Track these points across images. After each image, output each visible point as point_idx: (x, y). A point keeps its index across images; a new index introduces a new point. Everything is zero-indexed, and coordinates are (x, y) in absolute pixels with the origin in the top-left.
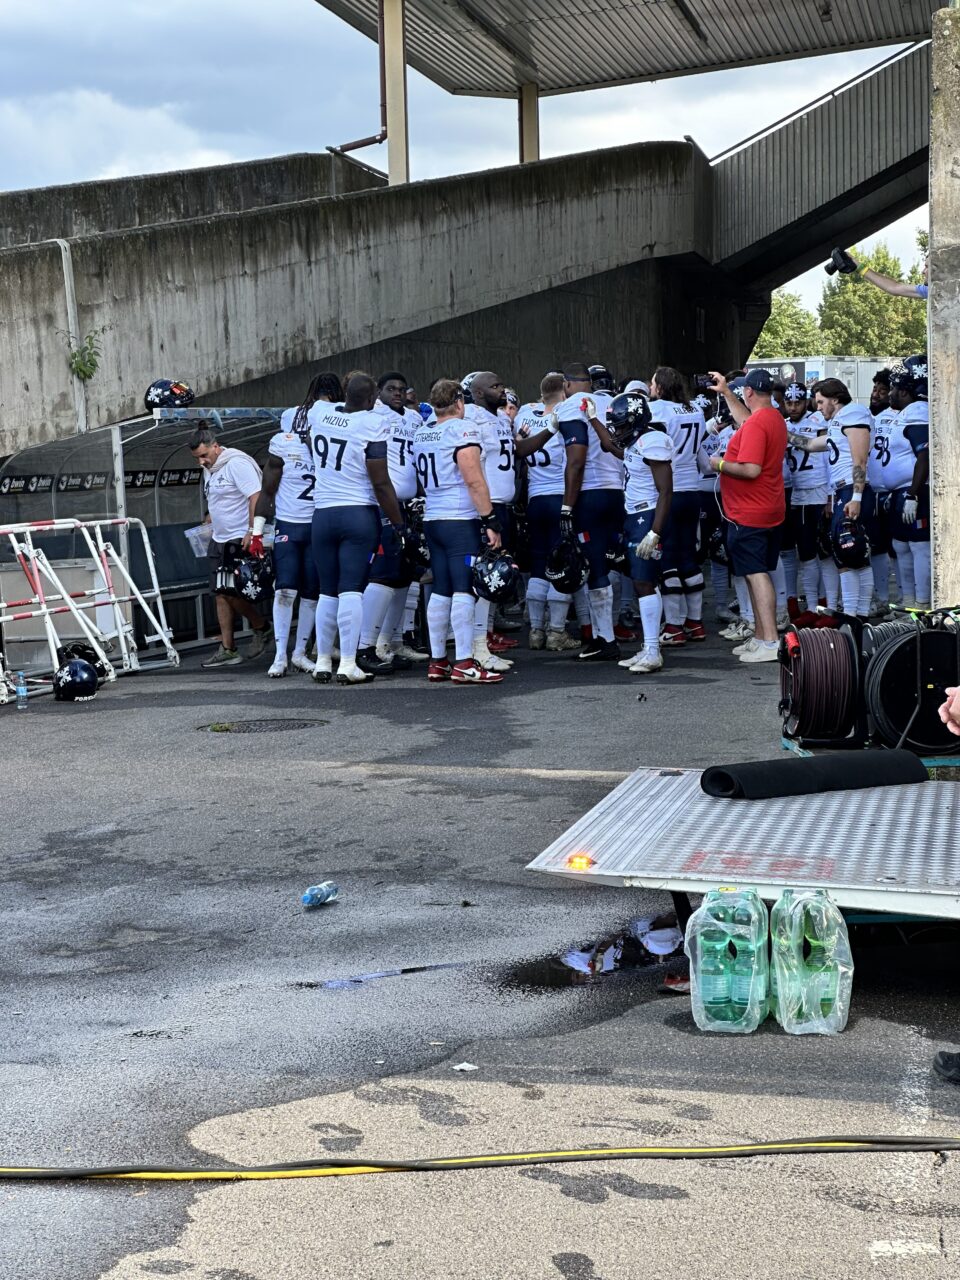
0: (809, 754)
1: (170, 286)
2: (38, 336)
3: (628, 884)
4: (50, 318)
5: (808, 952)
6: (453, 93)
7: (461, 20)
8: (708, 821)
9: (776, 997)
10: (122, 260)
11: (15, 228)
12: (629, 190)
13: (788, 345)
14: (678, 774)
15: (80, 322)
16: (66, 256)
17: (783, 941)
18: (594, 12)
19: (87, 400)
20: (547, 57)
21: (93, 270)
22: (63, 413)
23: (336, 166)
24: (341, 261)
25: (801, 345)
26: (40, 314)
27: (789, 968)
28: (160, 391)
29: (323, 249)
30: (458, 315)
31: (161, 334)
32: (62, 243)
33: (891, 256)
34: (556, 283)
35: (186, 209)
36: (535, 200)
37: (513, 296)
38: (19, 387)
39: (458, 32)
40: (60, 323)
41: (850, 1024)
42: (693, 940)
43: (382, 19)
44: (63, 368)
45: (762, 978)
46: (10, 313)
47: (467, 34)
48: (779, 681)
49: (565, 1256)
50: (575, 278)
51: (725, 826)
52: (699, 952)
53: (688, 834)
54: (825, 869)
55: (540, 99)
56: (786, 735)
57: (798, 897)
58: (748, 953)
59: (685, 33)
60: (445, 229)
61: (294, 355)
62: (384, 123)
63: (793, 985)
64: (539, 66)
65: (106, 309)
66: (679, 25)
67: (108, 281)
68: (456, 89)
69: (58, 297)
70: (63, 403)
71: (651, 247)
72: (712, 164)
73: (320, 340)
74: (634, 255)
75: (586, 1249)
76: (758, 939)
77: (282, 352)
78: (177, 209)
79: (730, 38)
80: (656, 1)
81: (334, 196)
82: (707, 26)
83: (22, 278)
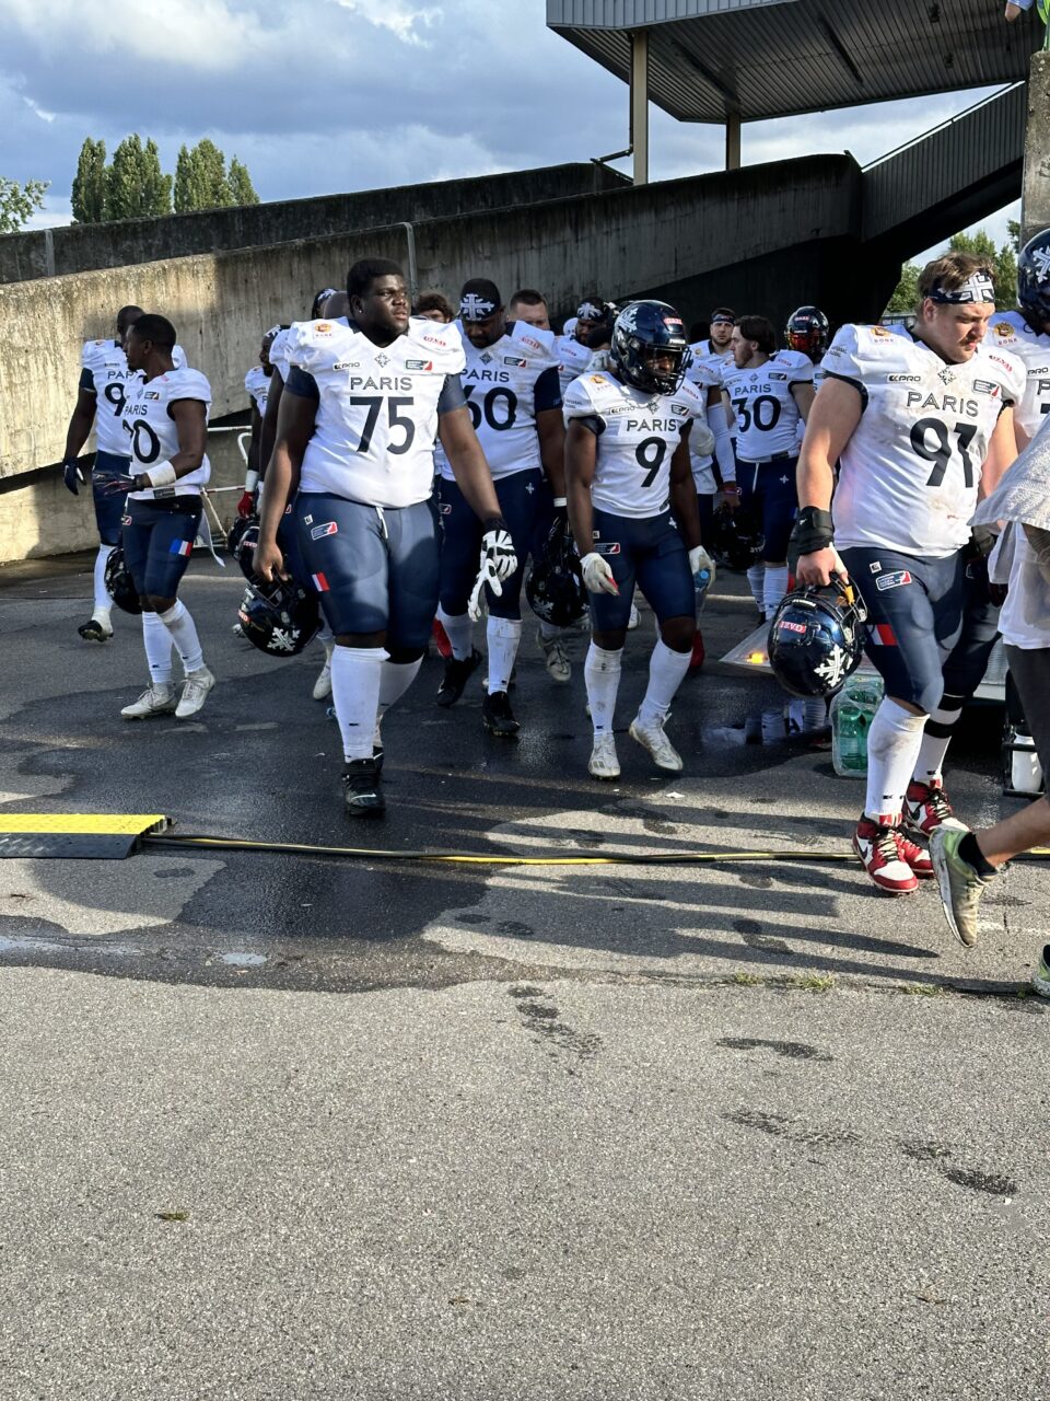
6: (681, 121)
7: (688, 67)
10: (448, 237)
11: (375, 216)
12: (804, 189)
15: (419, 281)
16: (410, 235)
18: (782, 61)
20: (747, 94)
21: (428, 244)
23: (598, 171)
24: (599, 240)
29: (586, 232)
30: (679, 278)
32: (407, 225)
33: (989, 240)
34: (750, 256)
35: (493, 203)
36: (736, 196)
37: (718, 266)
39: (685, 76)
43: (632, 64)
47: (692, 78)
50: (763, 252)
55: (742, 125)
59: (846, 76)
60: (672, 216)
62: (632, 141)
64: (742, 100)
65: (437, 272)
66: (843, 70)
67: (438, 252)
68: (682, 116)
71: (818, 231)
72: (863, 171)
74: (805, 236)
75: (756, 917)
77: (556, 304)
78: (486, 202)
79: (879, 80)
80: (827, 54)
81: (595, 193)
82: (863, 71)
83: (380, 249)
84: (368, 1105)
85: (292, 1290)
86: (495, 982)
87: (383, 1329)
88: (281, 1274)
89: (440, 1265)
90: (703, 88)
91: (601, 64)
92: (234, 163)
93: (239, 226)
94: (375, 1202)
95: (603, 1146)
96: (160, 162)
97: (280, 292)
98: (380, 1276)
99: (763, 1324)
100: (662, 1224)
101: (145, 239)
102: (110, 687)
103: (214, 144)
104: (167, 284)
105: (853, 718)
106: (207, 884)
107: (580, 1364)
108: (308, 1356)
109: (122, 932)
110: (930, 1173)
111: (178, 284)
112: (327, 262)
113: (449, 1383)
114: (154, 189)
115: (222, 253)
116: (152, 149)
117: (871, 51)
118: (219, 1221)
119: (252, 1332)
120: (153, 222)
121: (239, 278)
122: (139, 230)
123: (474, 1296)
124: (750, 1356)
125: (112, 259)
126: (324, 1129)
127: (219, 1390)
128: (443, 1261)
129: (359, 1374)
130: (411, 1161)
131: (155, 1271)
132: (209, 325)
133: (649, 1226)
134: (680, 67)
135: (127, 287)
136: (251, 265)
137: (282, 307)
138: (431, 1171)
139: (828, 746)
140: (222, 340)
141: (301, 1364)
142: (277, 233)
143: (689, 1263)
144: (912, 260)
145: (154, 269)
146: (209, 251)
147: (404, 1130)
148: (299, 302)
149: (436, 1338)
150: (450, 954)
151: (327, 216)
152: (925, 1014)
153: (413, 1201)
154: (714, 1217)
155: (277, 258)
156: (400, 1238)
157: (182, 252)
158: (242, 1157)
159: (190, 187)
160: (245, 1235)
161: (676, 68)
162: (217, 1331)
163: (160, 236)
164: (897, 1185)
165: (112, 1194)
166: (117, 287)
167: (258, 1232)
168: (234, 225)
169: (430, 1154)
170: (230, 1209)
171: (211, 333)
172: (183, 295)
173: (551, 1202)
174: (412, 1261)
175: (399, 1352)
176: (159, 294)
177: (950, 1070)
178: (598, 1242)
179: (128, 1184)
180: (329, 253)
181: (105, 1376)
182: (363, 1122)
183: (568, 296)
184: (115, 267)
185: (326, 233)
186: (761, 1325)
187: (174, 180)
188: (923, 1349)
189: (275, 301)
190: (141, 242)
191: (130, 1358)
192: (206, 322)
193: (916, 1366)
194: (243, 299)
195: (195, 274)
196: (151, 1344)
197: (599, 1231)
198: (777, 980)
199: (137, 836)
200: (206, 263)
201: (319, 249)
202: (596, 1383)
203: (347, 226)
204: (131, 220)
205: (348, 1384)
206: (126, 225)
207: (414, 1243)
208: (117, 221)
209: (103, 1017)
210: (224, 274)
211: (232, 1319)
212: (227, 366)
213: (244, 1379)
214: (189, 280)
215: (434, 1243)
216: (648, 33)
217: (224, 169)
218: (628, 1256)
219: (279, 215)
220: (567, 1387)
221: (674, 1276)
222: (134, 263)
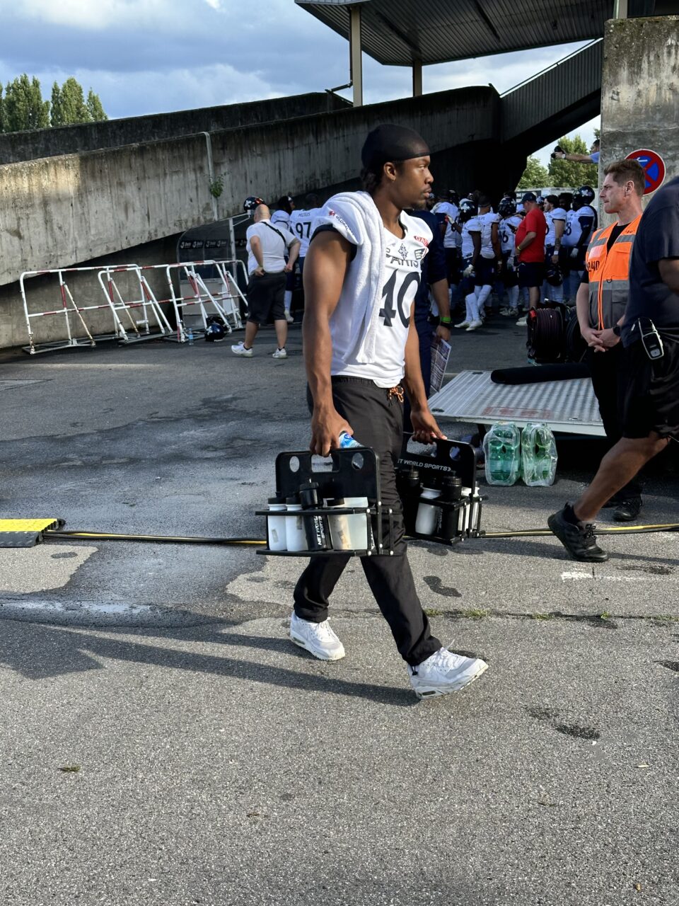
0: (540, 365)
1: (255, 154)
2: (196, 177)
3: (458, 420)
4: (201, 169)
5: (539, 452)
6: (383, 64)
7: (387, 30)
8: (494, 394)
9: (523, 470)
10: (233, 141)
11: (185, 128)
12: (463, 109)
13: (534, 183)
14: (481, 373)
15: (215, 170)
16: (208, 140)
17: (527, 446)
18: (448, 25)
19: (218, 206)
20: (426, 48)
21: (220, 146)
22: (207, 212)
23: (330, 98)
24: (331, 142)
25: (540, 182)
26: (197, 167)
27: (529, 457)
28: (250, 202)
29: (323, 136)
31: (251, 176)
32: (206, 133)
33: (582, 141)
35: (262, 118)
36: (420, 114)
38: (188, 200)
39: (385, 35)
40: (206, 171)
41: (555, 482)
42: (487, 445)
43: (350, 28)
44: (207, 191)
45: (517, 462)
46: (184, 166)
47: (390, 37)
48: (526, 334)
49: (429, 577)
51: (501, 396)
52: (489, 450)
53: (485, 399)
54: (546, 414)
55: (423, 67)
56: (529, 357)
57: (534, 426)
58: (511, 451)
59: (489, 35)
61: (311, 186)
62: (351, 78)
63: (530, 465)
64: (422, 51)
65: (226, 164)
66: (487, 32)
67: (227, 152)
68: (384, 61)
69: (205, 159)
70: (207, 208)
71: (472, 136)
72: (501, 97)
73: (322, 179)
74: (465, 139)
75: (438, 574)
76: (516, 445)
77: (305, 185)
78: (258, 119)
79: (511, 37)
80: (476, 21)
81: (328, 112)
82: (500, 32)
83: (189, 150)
84: (194, 697)
85: (147, 812)
86: (273, 619)
87: (205, 833)
88: (139, 803)
89: (241, 793)
90: (397, 42)
91: (330, 27)
92: (90, 94)
93: (95, 135)
94: (198, 757)
95: (342, 718)
96: (41, 92)
97: (123, 178)
98: (203, 801)
99: (443, 822)
100: (380, 764)
101: (33, 144)
102: (18, 438)
103: (76, 80)
104: (48, 174)
105: (498, 448)
106: (86, 562)
107: (330, 850)
108: (158, 852)
109: (31, 593)
110: (547, 727)
111: (56, 173)
112: (154, 159)
113: (248, 865)
114: (37, 111)
115: (84, 153)
116: (36, 84)
117: (505, 19)
118: (99, 771)
119: (122, 838)
120: (37, 133)
121: (96, 170)
122: (29, 138)
123: (263, 811)
124: (435, 842)
125: (11, 158)
126: (165, 712)
127: (102, 874)
128: (242, 790)
129: (191, 861)
130: (221, 731)
131: (59, 803)
132: (77, 200)
133: (372, 765)
134: (382, 30)
135: (22, 176)
136: (104, 160)
137: (125, 188)
138: (234, 736)
139: (483, 466)
140: (86, 210)
141: (154, 857)
142: (120, 139)
143: (397, 787)
144: (533, 154)
145: (40, 164)
146: (76, 152)
147: (217, 712)
148: (136, 185)
149: (239, 838)
150: (243, 602)
151: (153, 128)
152: (544, 631)
153: (222, 755)
154: (412, 759)
155: (121, 156)
156: (215, 778)
157: (58, 152)
158: (113, 732)
159: (62, 109)
160: (116, 780)
161: (379, 30)
162: (99, 839)
163: (43, 142)
164: (525, 735)
165: (30, 757)
166: (15, 176)
167: (124, 777)
168: (92, 134)
169: (233, 725)
170: (106, 764)
171: (79, 206)
172: (59, 181)
173: (310, 753)
174: (223, 791)
175: (215, 847)
176: (43, 180)
177: (558, 664)
178: (341, 776)
179: (40, 750)
180: (155, 152)
181: (29, 868)
182: (190, 708)
183: (313, 180)
184: (13, 162)
185: (153, 138)
186: (442, 823)
187: (51, 105)
188: (542, 834)
189: (121, 184)
190: (30, 146)
191: (45, 856)
192: (75, 198)
193: (537, 845)
194: (99, 183)
195: (67, 167)
196: (58, 848)
197: (340, 769)
198: (451, 613)
199: (39, 532)
200: (73, 159)
201: (149, 150)
202: (340, 861)
203: (167, 134)
204: (23, 131)
205: (184, 867)
206: (20, 135)
207: (224, 781)
208: (15, 133)
209: (21, 647)
210: (86, 167)
211: (110, 831)
212: (90, 227)
213: (118, 868)
214: (63, 171)
215: (237, 780)
216: (361, 8)
217: (82, 96)
218: (359, 784)
219: (121, 128)
220: (321, 864)
221: (388, 795)
222: (26, 160)
